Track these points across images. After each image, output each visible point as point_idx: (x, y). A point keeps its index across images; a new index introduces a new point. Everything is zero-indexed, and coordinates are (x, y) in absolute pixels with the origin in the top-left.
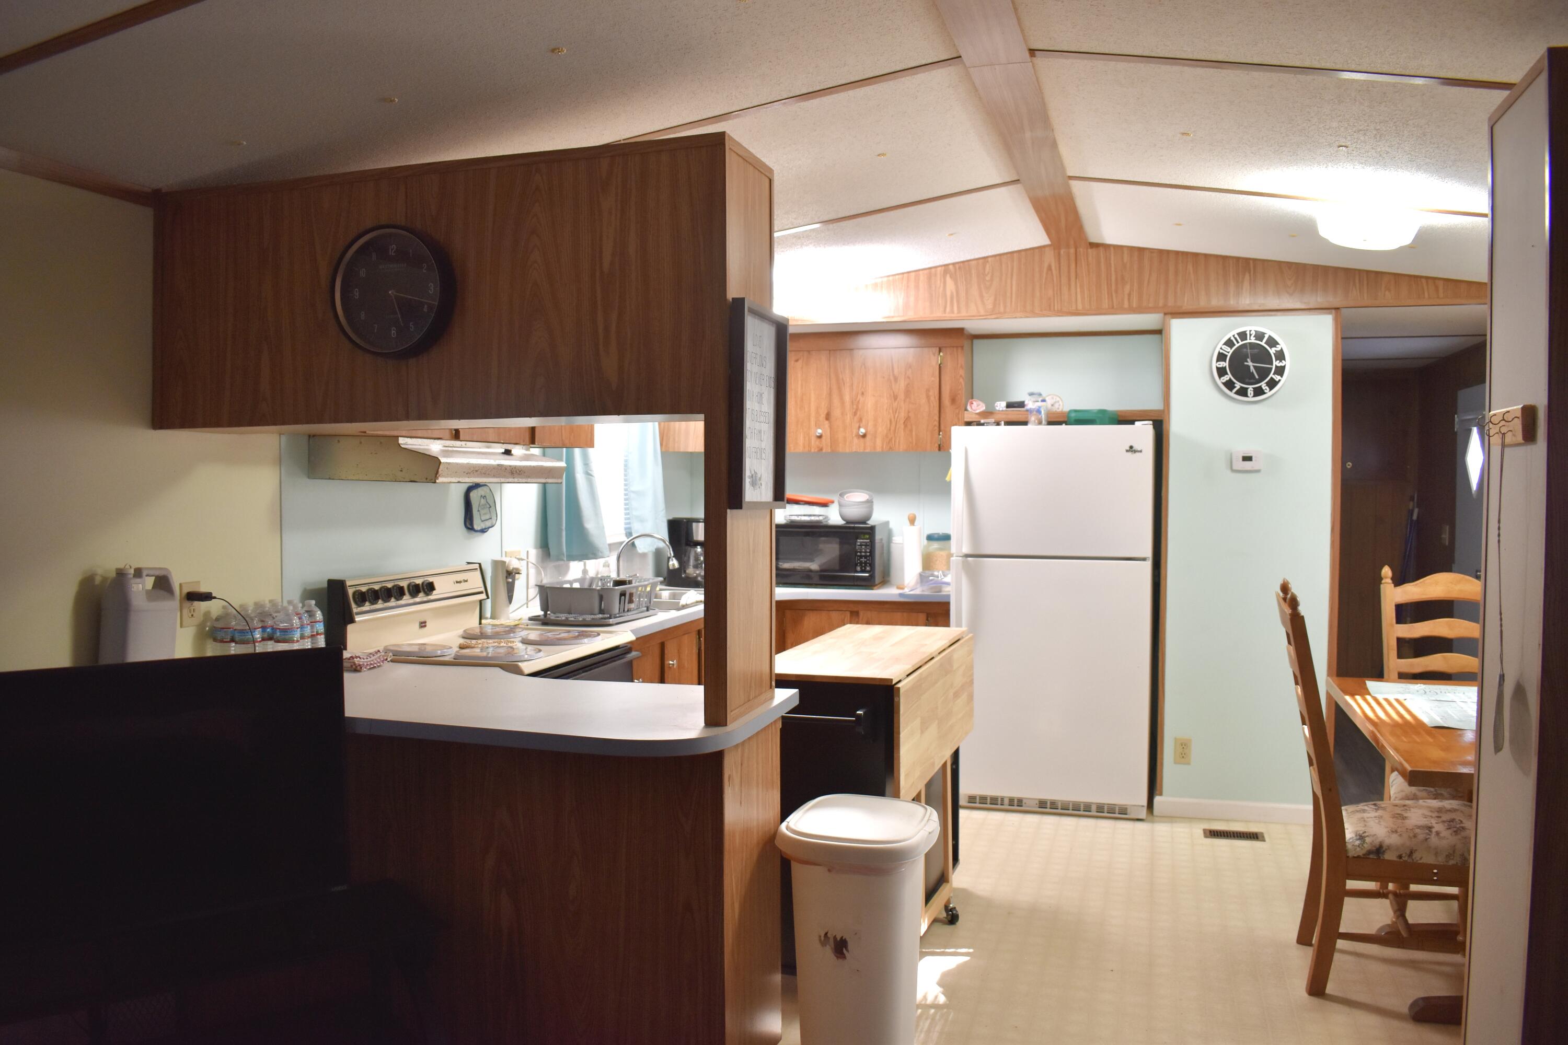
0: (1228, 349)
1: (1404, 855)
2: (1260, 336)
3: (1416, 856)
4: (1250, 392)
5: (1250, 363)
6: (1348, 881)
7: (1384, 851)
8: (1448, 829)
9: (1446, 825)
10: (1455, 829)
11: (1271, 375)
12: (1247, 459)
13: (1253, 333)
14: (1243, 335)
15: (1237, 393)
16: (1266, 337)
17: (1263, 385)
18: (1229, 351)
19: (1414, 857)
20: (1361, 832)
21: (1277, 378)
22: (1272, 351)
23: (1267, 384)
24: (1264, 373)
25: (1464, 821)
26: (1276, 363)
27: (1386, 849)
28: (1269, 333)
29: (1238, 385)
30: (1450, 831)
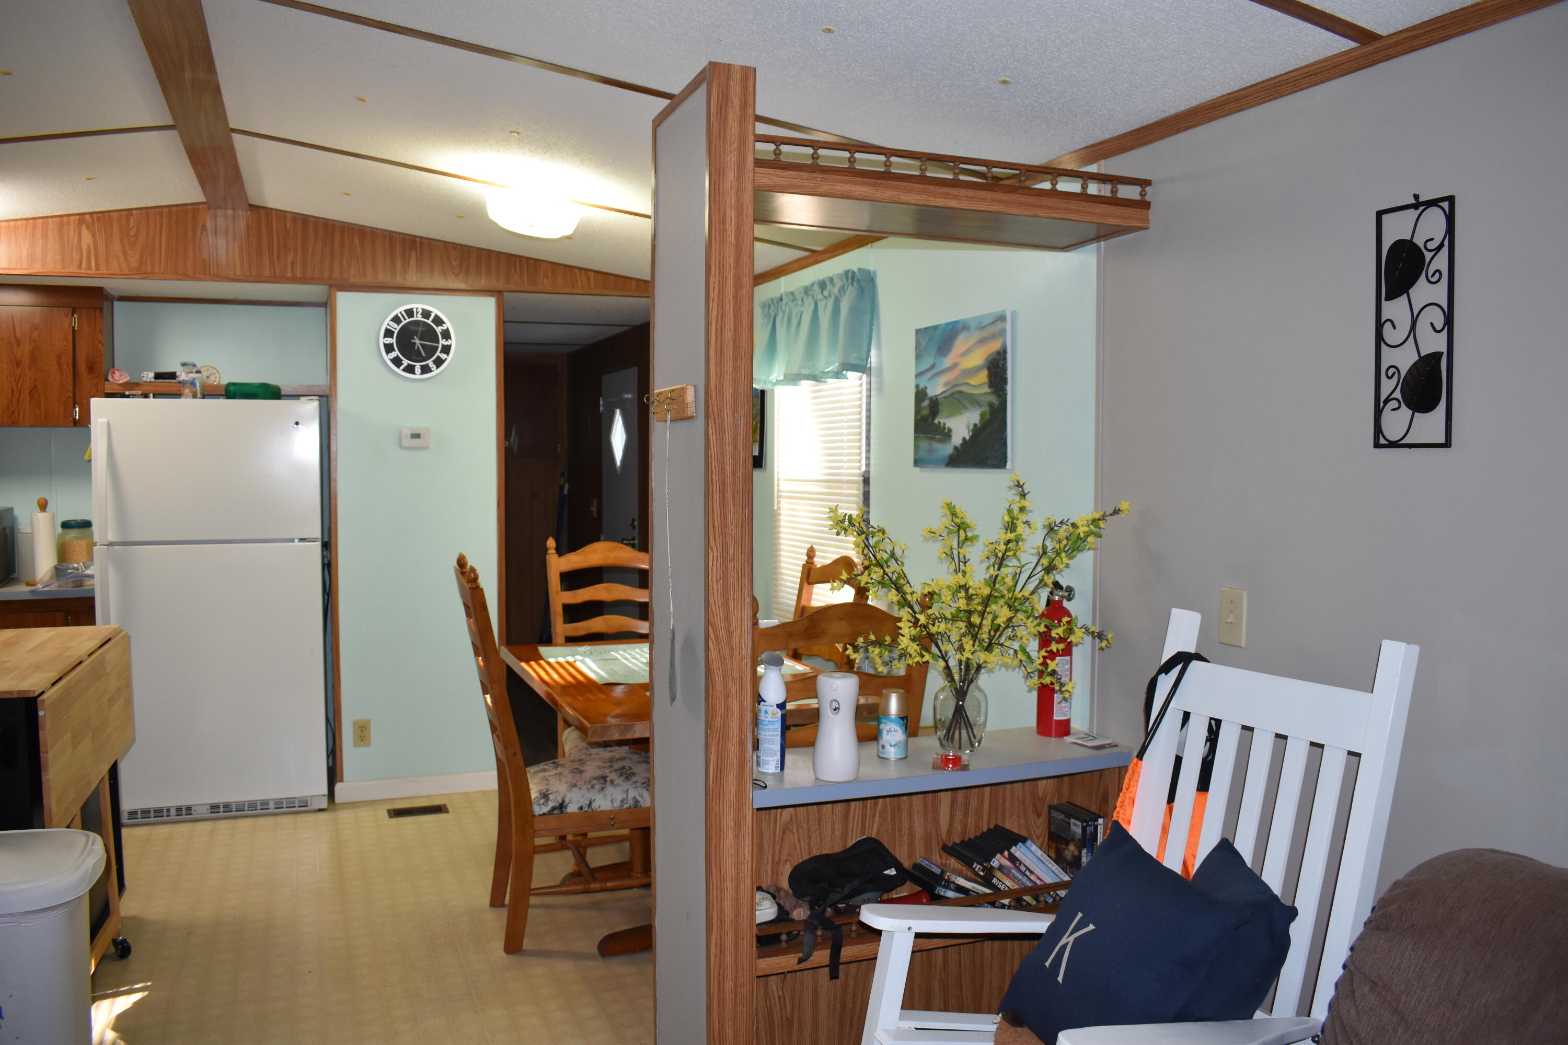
0: (395, 325)
1: (584, 806)
2: (426, 314)
3: (595, 805)
4: (418, 369)
5: (417, 341)
6: (536, 839)
7: (566, 806)
8: (621, 776)
9: (618, 773)
10: (626, 775)
11: (438, 353)
12: (416, 436)
13: (420, 311)
14: (410, 313)
15: (405, 370)
16: (433, 315)
17: (430, 362)
18: (396, 328)
19: (593, 807)
20: (545, 791)
21: (443, 356)
22: (439, 330)
23: (434, 362)
24: (431, 351)
25: (633, 767)
26: (442, 342)
27: (568, 803)
28: (435, 311)
29: (406, 362)
30: (622, 778)
